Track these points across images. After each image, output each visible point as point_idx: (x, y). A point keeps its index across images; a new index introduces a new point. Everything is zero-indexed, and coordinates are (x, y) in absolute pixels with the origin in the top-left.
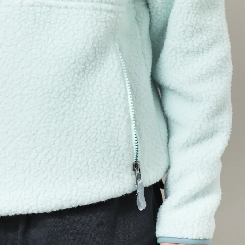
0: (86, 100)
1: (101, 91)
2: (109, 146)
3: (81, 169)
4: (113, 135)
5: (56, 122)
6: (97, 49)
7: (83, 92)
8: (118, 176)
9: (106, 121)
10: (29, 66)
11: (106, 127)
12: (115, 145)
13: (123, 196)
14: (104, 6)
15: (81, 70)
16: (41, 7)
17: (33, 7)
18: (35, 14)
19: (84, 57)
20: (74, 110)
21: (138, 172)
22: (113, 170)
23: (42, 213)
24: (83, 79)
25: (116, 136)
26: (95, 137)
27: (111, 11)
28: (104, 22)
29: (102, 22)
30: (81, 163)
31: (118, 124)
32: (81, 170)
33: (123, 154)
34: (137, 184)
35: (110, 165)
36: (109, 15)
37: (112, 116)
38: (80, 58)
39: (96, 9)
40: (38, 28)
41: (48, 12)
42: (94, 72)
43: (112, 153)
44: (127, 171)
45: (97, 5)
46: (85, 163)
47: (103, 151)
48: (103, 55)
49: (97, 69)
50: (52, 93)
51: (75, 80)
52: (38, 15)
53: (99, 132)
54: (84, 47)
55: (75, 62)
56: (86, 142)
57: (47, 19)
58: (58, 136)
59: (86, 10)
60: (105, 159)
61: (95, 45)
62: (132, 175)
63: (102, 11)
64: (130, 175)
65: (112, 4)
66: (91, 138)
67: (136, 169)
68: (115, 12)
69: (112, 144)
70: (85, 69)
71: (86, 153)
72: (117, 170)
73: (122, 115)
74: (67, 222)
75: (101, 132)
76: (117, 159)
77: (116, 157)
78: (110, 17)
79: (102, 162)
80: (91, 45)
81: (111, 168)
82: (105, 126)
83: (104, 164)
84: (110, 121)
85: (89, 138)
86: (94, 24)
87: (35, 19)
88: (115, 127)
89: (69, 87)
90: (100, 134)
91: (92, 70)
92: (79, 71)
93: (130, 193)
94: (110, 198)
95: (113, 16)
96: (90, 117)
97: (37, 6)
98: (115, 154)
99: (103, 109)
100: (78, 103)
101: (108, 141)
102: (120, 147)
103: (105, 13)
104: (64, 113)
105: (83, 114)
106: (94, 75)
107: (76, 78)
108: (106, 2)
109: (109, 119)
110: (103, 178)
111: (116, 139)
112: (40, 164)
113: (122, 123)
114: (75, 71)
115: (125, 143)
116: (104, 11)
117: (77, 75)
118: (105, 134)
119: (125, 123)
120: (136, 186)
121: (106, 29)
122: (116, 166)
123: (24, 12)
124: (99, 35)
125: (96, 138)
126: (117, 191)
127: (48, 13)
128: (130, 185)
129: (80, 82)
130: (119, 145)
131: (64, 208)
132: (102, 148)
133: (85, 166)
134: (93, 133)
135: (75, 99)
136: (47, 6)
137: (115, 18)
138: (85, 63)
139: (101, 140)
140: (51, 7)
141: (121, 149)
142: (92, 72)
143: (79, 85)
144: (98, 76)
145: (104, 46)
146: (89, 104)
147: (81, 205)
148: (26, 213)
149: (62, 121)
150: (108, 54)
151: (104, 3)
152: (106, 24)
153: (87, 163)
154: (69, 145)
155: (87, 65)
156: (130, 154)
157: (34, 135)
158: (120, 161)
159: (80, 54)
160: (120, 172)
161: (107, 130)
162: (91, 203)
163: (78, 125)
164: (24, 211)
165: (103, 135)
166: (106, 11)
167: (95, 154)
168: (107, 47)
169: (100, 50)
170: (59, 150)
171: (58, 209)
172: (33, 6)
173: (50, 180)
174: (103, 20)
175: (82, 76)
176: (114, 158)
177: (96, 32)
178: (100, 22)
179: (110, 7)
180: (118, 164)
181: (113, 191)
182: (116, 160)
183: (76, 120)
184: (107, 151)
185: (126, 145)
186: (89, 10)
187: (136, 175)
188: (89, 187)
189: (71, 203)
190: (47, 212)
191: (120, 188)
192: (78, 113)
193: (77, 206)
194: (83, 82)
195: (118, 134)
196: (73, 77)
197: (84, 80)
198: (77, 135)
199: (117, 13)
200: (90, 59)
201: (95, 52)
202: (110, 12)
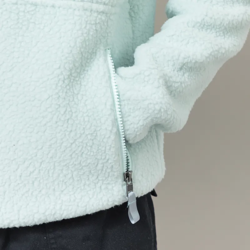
0: (71, 111)
1: (86, 101)
2: (96, 158)
3: (65, 181)
4: (100, 148)
5: (37, 133)
6: (84, 55)
7: (68, 102)
8: (107, 188)
9: (92, 134)
10: (10, 70)
11: (93, 140)
12: (103, 157)
13: (112, 208)
14: (95, 6)
15: (66, 77)
16: (25, 5)
17: (16, 6)
18: (18, 14)
19: (70, 62)
20: (57, 122)
21: (129, 183)
22: (101, 182)
23: (23, 226)
24: (68, 87)
25: (104, 149)
26: (80, 151)
27: (103, 12)
28: (93, 24)
29: (92, 24)
30: (65, 176)
31: (104, 137)
32: (65, 183)
33: (112, 166)
34: (127, 196)
35: (98, 177)
36: (99, 16)
37: (98, 129)
38: (66, 63)
39: (86, 10)
40: (21, 28)
41: (32, 11)
42: (79, 80)
43: (100, 166)
44: (116, 182)
45: (87, 5)
46: (70, 176)
47: (90, 165)
48: (89, 61)
49: (82, 76)
50: (33, 101)
51: (60, 88)
52: (21, 14)
53: (85, 146)
54: (71, 51)
55: (60, 68)
56: (71, 155)
57: (31, 19)
58: (40, 147)
59: (75, 10)
60: (92, 172)
61: (82, 50)
62: (122, 185)
63: (92, 12)
64: (120, 186)
65: (104, 4)
66: (76, 152)
67: (127, 179)
68: (106, 14)
69: (99, 157)
70: (70, 76)
71: (70, 167)
72: (105, 182)
73: (110, 128)
74: (51, 235)
75: (87, 145)
76: (106, 171)
77: (104, 169)
78: (101, 19)
79: (88, 174)
80: (79, 49)
81: (99, 180)
82: (90, 139)
83: (90, 176)
84: (97, 134)
85: (75, 151)
86: (84, 26)
87: (18, 19)
88: (101, 140)
89: (52, 96)
90: (85, 147)
91: (76, 77)
92: (64, 78)
93: (120, 205)
94: (98, 210)
95: (103, 18)
96: (76, 130)
97: (21, 4)
98: (103, 167)
99: (89, 121)
100: (62, 115)
101: (95, 154)
102: (108, 160)
103: (95, 14)
104: (45, 125)
105: (67, 127)
106: (79, 82)
107: (61, 86)
108: (97, 2)
109: (96, 132)
110: (90, 190)
111: (103, 152)
112: (21, 176)
113: (110, 137)
114: (60, 77)
115: (113, 156)
116: (95, 12)
117: (62, 82)
118: (91, 147)
119: (113, 137)
120: (127, 198)
121: (95, 31)
122: (104, 179)
123: (6, 10)
124: (87, 38)
125: (82, 151)
126: (105, 204)
127: (32, 13)
128: (120, 197)
129: (65, 90)
130: (107, 157)
131: (48, 222)
132: (89, 162)
133: (70, 179)
134: (79, 146)
135: (58, 110)
136: (32, 4)
137: (107, 20)
138: (71, 68)
139: (87, 153)
140: (36, 5)
141: (110, 161)
142: (77, 79)
143: (64, 94)
144: (82, 84)
145: (90, 51)
146: (74, 115)
147: (66, 218)
148: (6, 227)
149: (44, 132)
150: (94, 60)
151: (96, 3)
152: (95, 26)
153: (72, 175)
154: (52, 157)
155: (73, 71)
156: (119, 165)
157: (14, 145)
158: (109, 173)
159: (66, 58)
160: (109, 184)
161: (93, 144)
162: (77, 216)
163: (62, 139)
164: (4, 226)
165: (89, 148)
166: (97, 12)
167: (81, 168)
168: (93, 53)
169: (86, 56)
170: (41, 163)
171: (41, 223)
172: (16, 4)
173: (32, 194)
174: (93, 22)
175: (67, 84)
176: (102, 170)
177: (85, 35)
178: (90, 24)
179: (101, 8)
180: (107, 176)
181: (101, 204)
182: (104, 172)
183: (59, 133)
184: (94, 164)
185: (114, 158)
186: (79, 10)
187: (127, 186)
188: (74, 201)
189: (55, 216)
190: (30, 226)
191: (108, 200)
192: (62, 126)
193: (62, 219)
194: (68, 91)
195: (105, 147)
196: (57, 84)
197: (69, 89)
198: (61, 148)
199: (108, 15)
200: (77, 65)
201: (81, 58)
202: (101, 14)
